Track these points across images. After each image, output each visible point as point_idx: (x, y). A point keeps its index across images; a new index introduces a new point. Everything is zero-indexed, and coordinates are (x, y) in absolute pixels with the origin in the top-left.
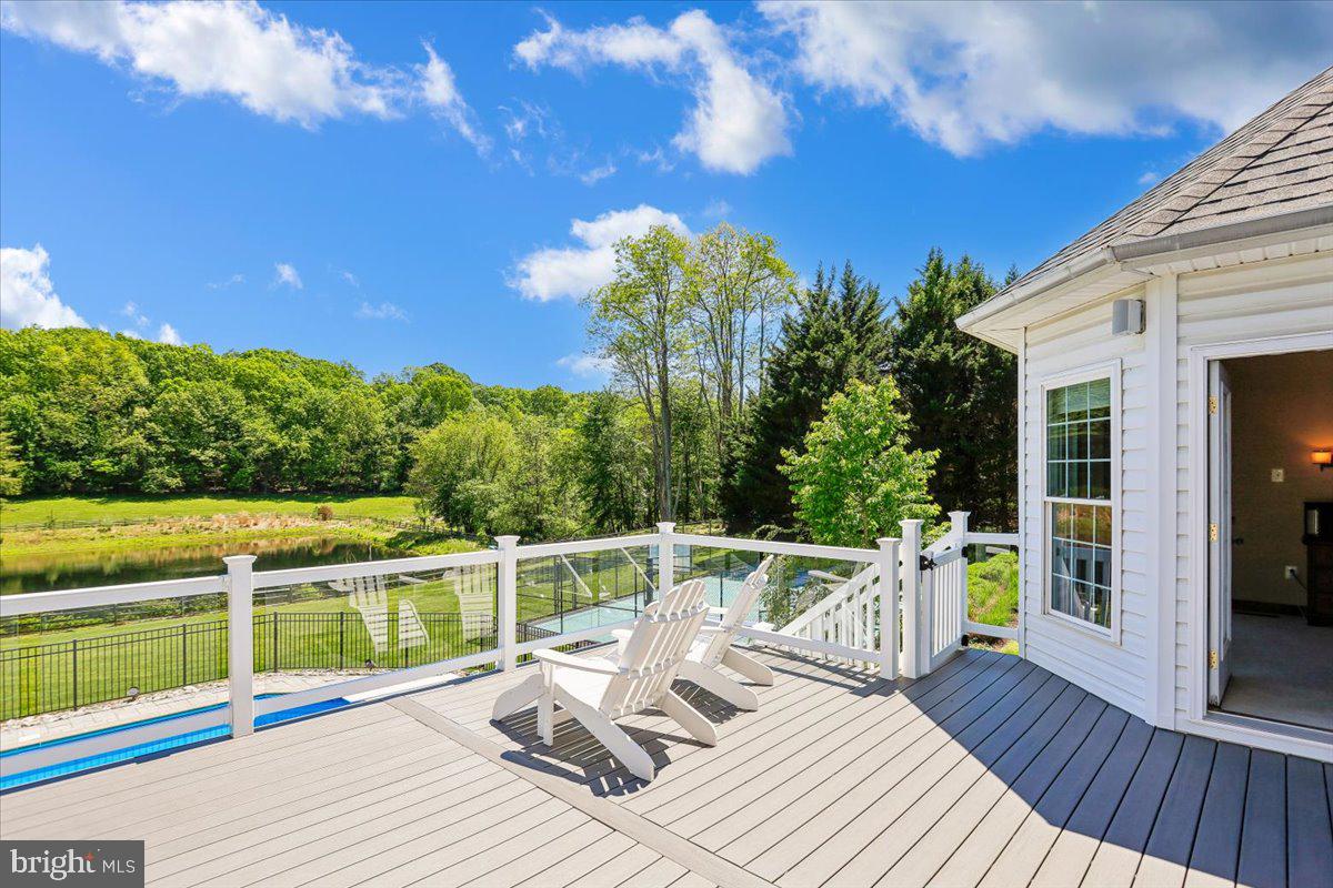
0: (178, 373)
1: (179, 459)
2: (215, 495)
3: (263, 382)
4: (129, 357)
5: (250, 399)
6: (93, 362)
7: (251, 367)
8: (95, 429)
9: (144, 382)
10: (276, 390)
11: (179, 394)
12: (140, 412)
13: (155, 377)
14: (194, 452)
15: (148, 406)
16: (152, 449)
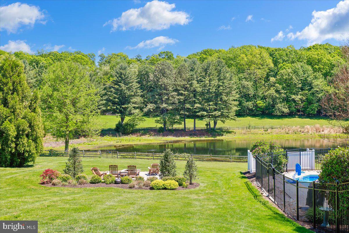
0: (284, 61)
1: (287, 100)
2: (300, 116)
3: (319, 61)
4: (266, 55)
5: (315, 70)
6: (255, 59)
7: (314, 55)
8: (256, 88)
9: (272, 65)
10: (325, 64)
11: (286, 70)
12: (272, 79)
13: (276, 63)
14: (293, 97)
15: (275, 76)
16: (278, 96)
